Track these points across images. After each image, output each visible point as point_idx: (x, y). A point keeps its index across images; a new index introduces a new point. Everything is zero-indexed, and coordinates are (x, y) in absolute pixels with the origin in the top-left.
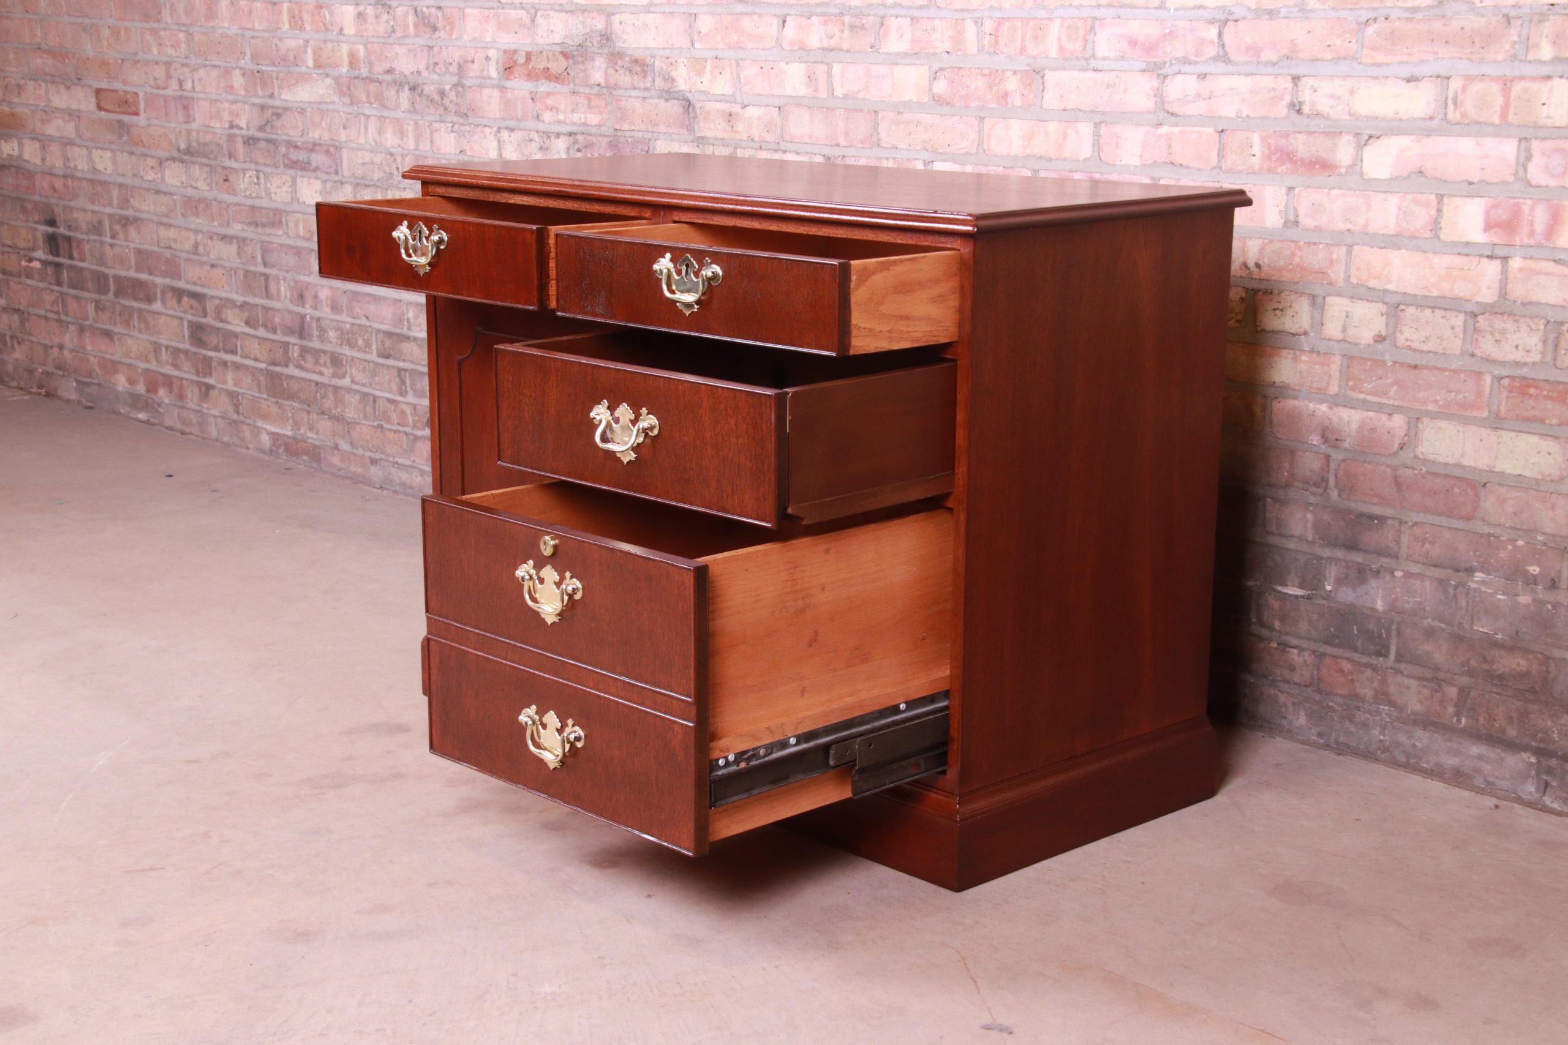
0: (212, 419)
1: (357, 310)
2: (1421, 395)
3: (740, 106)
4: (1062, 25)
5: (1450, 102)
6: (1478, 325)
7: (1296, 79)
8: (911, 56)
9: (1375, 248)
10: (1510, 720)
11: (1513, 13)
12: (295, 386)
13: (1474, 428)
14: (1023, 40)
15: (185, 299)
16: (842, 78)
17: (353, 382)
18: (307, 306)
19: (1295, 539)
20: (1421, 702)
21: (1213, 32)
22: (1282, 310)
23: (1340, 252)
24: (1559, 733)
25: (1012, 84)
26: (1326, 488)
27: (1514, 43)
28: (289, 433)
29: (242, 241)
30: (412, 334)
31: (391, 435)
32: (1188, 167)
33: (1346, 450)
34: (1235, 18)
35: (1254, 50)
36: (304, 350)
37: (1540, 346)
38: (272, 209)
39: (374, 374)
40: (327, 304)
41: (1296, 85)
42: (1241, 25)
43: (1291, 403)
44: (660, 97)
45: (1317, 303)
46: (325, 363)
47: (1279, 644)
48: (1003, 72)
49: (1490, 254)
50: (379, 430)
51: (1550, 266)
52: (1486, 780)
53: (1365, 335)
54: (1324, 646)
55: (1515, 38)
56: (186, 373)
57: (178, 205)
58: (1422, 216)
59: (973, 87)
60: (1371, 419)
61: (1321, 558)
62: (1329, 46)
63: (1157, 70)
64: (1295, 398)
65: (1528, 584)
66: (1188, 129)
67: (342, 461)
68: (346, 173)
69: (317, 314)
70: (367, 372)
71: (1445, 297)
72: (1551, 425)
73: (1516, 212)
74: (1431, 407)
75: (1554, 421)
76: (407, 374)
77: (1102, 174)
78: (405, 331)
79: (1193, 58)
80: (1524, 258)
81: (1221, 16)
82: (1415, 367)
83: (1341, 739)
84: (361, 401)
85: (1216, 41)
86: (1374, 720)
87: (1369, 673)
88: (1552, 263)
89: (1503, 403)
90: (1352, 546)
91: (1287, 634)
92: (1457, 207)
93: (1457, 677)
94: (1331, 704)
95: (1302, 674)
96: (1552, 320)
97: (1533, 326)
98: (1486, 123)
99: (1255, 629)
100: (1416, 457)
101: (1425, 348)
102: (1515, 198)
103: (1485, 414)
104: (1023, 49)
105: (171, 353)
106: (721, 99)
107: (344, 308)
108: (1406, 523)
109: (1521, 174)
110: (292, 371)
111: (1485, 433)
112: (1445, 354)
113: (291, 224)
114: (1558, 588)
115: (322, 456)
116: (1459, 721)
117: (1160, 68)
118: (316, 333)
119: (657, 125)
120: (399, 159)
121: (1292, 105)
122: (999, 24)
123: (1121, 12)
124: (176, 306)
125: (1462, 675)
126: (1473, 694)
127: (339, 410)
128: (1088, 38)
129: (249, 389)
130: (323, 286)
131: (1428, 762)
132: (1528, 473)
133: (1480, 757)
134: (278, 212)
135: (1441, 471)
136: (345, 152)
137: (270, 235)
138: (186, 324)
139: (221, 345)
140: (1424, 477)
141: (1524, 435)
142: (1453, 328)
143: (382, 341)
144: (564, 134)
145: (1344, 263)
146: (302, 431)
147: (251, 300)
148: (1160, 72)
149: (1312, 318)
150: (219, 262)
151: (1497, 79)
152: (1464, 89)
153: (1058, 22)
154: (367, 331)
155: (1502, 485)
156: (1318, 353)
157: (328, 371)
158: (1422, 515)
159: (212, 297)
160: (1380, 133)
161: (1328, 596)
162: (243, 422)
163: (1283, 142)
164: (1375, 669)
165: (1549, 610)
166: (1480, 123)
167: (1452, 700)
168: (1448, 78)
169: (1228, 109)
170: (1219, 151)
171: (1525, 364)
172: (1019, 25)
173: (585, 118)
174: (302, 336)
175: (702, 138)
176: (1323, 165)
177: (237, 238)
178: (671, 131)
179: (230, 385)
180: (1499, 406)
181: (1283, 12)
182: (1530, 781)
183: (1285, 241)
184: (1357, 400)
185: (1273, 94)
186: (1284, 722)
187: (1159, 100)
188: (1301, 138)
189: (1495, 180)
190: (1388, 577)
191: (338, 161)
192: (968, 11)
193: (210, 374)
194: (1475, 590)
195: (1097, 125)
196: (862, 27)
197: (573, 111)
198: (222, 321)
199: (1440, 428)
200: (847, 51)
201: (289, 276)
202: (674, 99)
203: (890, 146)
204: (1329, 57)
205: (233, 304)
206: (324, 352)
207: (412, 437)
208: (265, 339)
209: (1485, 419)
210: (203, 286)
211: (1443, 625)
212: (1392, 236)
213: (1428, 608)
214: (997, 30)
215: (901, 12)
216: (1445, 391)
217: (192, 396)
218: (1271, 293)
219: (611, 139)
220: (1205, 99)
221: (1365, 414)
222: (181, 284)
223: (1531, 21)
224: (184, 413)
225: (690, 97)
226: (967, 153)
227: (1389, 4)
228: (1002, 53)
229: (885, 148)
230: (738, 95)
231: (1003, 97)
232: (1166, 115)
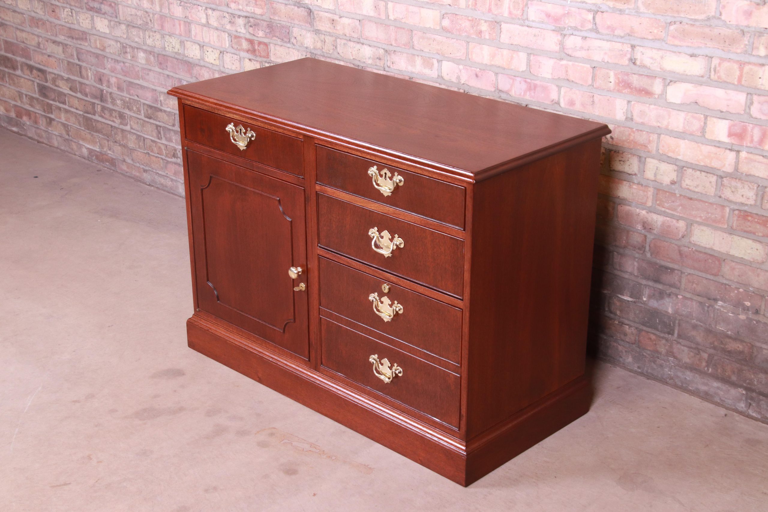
0: (55, 137)
1: (132, 92)
2: (694, 213)
3: (338, 17)
5: (712, 70)
6: (723, 182)
7: (633, 47)
8: (430, 4)
9: (672, 137)
10: (733, 372)
11: (746, 30)
12: (99, 126)
13: (720, 232)
15: (35, 71)
16: (393, 10)
17: (132, 128)
18: (104, 85)
19: (628, 274)
20: (689, 358)
21: (590, 16)
22: (624, 161)
23: (654, 137)
24: (757, 382)
25: (484, 27)
26: (644, 251)
27: (746, 45)
28: (98, 150)
29: (65, 46)
30: (162, 108)
31: (154, 159)
32: (576, 83)
33: (654, 234)
34: (602, 11)
35: (612, 29)
36: (103, 108)
37: (754, 197)
38: (81, 31)
39: (143, 126)
40: (115, 85)
41: (633, 49)
42: (605, 15)
43: (628, 208)
44: (295, 5)
45: (642, 160)
46: (116, 116)
47: (619, 322)
48: (479, 20)
49: (730, 148)
50: (147, 155)
51: (761, 159)
52: (720, 399)
53: (666, 180)
54: (642, 326)
55: (747, 43)
56: (38, 110)
57: (27, 21)
58: (696, 125)
59: (463, 25)
60: (668, 221)
61: (642, 284)
62: (651, 32)
63: (559, 30)
64: (629, 206)
65: (744, 310)
66: (576, 64)
67: (128, 168)
68: (122, 18)
69: (110, 90)
70: (139, 125)
71: (707, 166)
72: (758, 236)
73: (745, 130)
74: (698, 219)
75: (760, 234)
76: (161, 129)
77: (531, 80)
78: (159, 106)
79: (579, 28)
80: (748, 152)
81: (594, 8)
82: (691, 199)
83: (649, 371)
84: (136, 139)
85: (592, 21)
86: (666, 364)
87: (664, 341)
88: (761, 157)
89: (735, 222)
90: (657, 281)
91: (623, 318)
92: (714, 123)
93: (707, 349)
94: (644, 354)
95: (630, 338)
96: (761, 185)
97: (751, 187)
98: (730, 83)
99: (607, 314)
100: (690, 242)
101: (696, 190)
102: (744, 122)
103: (726, 226)
104: (490, 10)
105: (28, 98)
106: (328, 11)
107: (125, 89)
108: (684, 273)
109: (747, 111)
110: (97, 117)
111: (725, 235)
112: (706, 194)
113: (92, 41)
114: (759, 314)
115: (117, 164)
116: (708, 370)
117: (562, 31)
118: (109, 100)
119: (293, 19)
120: (151, 15)
121: (631, 60)
124: (30, 74)
125: (710, 348)
126: (716, 358)
127: (125, 142)
128: (524, 9)
129: (74, 124)
130: (112, 76)
131: (692, 387)
132: (746, 257)
133: (718, 388)
134: (84, 33)
135: (703, 250)
136: (120, 7)
137: (81, 44)
138: (36, 84)
139: (57, 98)
140: (694, 252)
141: (745, 239)
142: (710, 182)
143: (147, 110)
144: (243, 17)
145: (656, 142)
146: (105, 150)
147: (73, 77)
148: (562, 32)
149: (639, 167)
150: (52, 54)
151: (737, 62)
152: (720, 64)
154: (138, 103)
155: (733, 261)
156: (642, 185)
157: (118, 121)
158: (692, 270)
159: (50, 73)
160: (676, 80)
161: (644, 303)
162: (71, 140)
163: (626, 78)
164: (667, 340)
165: (754, 324)
166: (727, 82)
167: (705, 359)
168: (712, 58)
169: (597, 57)
170: (592, 77)
171: (746, 205)
173: (254, 10)
174: (102, 100)
175: (318, 30)
176: (647, 93)
177: (62, 43)
178: (301, 24)
179: (63, 120)
180: (733, 223)
181: (627, 11)
182: (742, 402)
183: (626, 127)
184: (661, 211)
185: (621, 52)
186: (621, 359)
187: (561, 46)
188: (635, 77)
189: (734, 112)
190: (674, 298)
191: (117, 11)
193: (52, 113)
194: (718, 310)
195: (529, 55)
197: (247, 5)
198: (56, 86)
199: (703, 230)
201: (93, 68)
202: (302, 7)
203: (419, 49)
204: (651, 38)
205: (62, 78)
206: (114, 110)
207: (165, 161)
208: (81, 99)
209: (725, 228)
210: (44, 66)
211: (701, 324)
212: (681, 132)
213: (694, 315)
216: (706, 212)
217: (42, 123)
218: (618, 152)
219: (268, 23)
220: (585, 50)
221: (665, 218)
222: (32, 63)
223: (755, 35)
224: (39, 131)
225: (311, 8)
226: (460, 59)
227: (682, 15)
228: (479, 10)
229: (417, 50)
230: (337, 11)
231: (479, 33)
232: (565, 55)
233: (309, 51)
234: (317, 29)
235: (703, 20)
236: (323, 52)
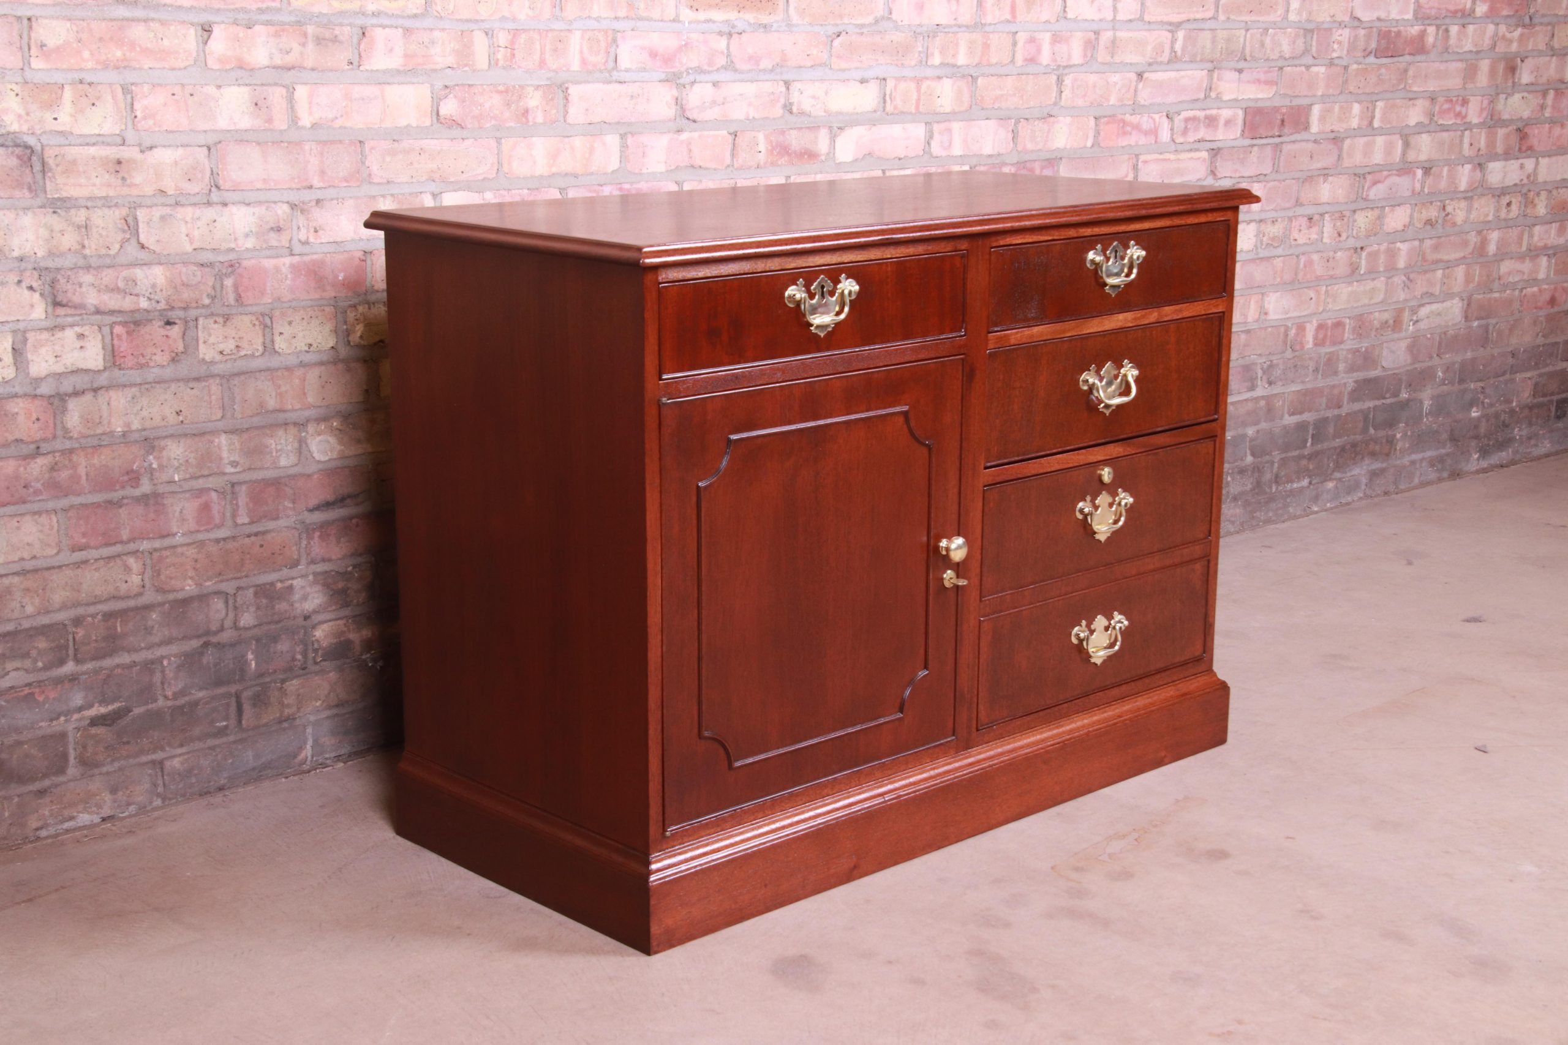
3: (137, 149)
4: (582, 37)
5: (888, 98)
7: (787, 84)
8: (408, 73)
11: (919, 30)
14: (542, 53)
16: (310, 103)
21: (723, 44)
25: (534, 100)
27: (920, 52)
32: (706, 169)
35: (755, 59)
41: (788, 88)
42: (744, 37)
48: (522, 87)
55: (919, 49)
59: (487, 105)
62: (808, 55)
63: (673, 79)
66: (706, 133)
77: (632, 183)
79: (706, 67)
81: (726, 29)
85: (726, 51)
98: (907, 113)
104: (542, 63)
106: (99, 140)
109: (926, 148)
117: (679, 78)
121: (785, 106)
122: (514, 36)
123: (640, 24)
128: (609, 50)
148: (678, 82)
151: (912, 79)
152: (896, 87)
153: (577, 34)
160: (844, 125)
163: (782, 138)
166: (904, 113)
168: (885, 79)
169: (738, 112)
170: (732, 151)
172: (536, 36)
175: (63, 200)
176: (811, 155)
181: (775, 26)
187: (678, 107)
188: (794, 133)
189: (912, 155)
192: (477, 21)
195: (623, 136)
196: (335, 40)
200: (313, 69)
203: (385, 180)
204: (809, 65)
214: (512, 42)
215: (386, 22)
220: (719, 105)
223: (928, 36)
225: (31, 141)
226: (484, 179)
227: (846, 21)
228: (519, 67)
229: (379, 184)
230: (130, 136)
231: (523, 114)
232: (687, 121)
233: (30, 266)
234: (59, 199)
235: (870, 25)
236: (85, 257)
